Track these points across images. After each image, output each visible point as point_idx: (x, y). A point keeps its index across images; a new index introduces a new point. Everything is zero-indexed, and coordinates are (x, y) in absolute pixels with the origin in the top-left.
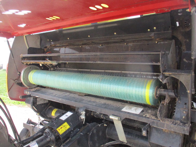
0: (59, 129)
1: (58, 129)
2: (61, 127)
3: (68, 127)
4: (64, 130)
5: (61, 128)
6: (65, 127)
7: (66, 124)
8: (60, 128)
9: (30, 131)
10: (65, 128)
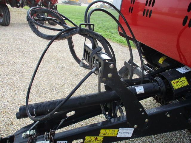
0: (174, 83)
1: (172, 82)
2: (177, 80)
3: (186, 83)
4: (180, 86)
5: (177, 82)
6: (181, 82)
7: (184, 79)
8: (175, 81)
9: (129, 71)
10: (182, 84)
